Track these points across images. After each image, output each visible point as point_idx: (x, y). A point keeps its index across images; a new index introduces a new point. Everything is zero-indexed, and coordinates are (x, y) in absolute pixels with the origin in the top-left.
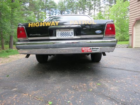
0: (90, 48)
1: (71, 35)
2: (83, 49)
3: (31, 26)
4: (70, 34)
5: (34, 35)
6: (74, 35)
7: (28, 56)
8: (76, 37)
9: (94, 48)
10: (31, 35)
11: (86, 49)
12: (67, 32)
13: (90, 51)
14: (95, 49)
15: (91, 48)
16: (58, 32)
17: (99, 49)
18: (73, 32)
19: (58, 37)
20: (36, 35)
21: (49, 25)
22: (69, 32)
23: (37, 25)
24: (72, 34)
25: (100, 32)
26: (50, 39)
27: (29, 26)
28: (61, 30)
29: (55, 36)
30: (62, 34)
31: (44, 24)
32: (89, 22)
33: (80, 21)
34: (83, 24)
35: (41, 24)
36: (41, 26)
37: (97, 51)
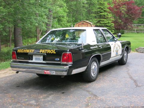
0: (49, 71)
2: (45, 71)
5: (20, 58)
7: (17, 72)
8: (44, 62)
9: (51, 71)
10: (19, 58)
11: (47, 72)
12: (39, 57)
13: (49, 73)
14: (52, 73)
16: (34, 57)
18: (42, 58)
19: (34, 61)
20: (22, 58)
23: (22, 51)
26: (29, 62)
27: (18, 52)
28: (36, 56)
29: (32, 60)
30: (36, 59)
31: (25, 51)
32: (52, 51)
33: (46, 50)
34: (48, 53)
35: (24, 51)
36: (24, 52)
37: (54, 74)
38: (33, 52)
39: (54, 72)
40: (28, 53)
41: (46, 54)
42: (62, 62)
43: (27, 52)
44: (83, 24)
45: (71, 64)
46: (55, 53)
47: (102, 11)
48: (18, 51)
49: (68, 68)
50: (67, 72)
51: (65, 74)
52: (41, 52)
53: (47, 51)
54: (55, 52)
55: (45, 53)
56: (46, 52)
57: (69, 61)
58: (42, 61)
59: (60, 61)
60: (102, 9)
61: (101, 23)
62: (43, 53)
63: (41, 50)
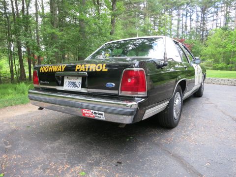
0: (92, 111)
2: (84, 111)
4: (78, 84)
6: (82, 87)
8: (84, 90)
9: (97, 112)
11: (88, 112)
12: (74, 81)
13: (92, 116)
14: (98, 115)
15: (93, 111)
16: (66, 81)
17: (104, 116)
18: (81, 81)
19: (65, 87)
21: (56, 70)
22: (76, 81)
23: (47, 70)
24: (80, 85)
25: (113, 85)
26: (57, 89)
27: (40, 71)
28: (69, 77)
29: (62, 85)
30: (70, 84)
31: (52, 69)
32: (99, 68)
33: (88, 66)
34: (90, 70)
35: (50, 68)
36: (49, 71)
37: (101, 118)
38: (63, 70)
39: (102, 114)
40: (55, 72)
41: (86, 73)
42: (121, 90)
45: (143, 98)
46: (106, 70)
48: (41, 69)
49: (136, 107)
50: (133, 116)
51: (128, 120)
52: (78, 70)
54: (106, 68)
55: (85, 71)
56: (87, 70)
57: (137, 90)
58: (79, 89)
59: (116, 88)
62: (82, 71)
63: (78, 65)
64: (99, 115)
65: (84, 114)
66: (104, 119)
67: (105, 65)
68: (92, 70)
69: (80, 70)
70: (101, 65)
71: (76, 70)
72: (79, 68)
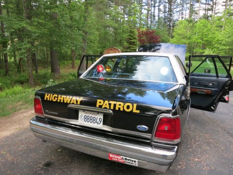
0: (122, 157)
1: (99, 122)
3: (47, 98)
4: (98, 120)
5: (51, 112)
6: (104, 124)
8: (107, 128)
9: (128, 158)
10: (47, 111)
11: (116, 157)
12: (93, 116)
13: (122, 161)
14: (129, 161)
15: (124, 157)
16: (81, 114)
17: (137, 163)
18: (102, 118)
19: (81, 121)
20: (53, 113)
21: (68, 102)
22: (96, 117)
23: (54, 99)
24: (101, 121)
25: (146, 129)
26: (70, 122)
27: (45, 99)
28: (85, 111)
29: (77, 118)
30: (86, 119)
31: (62, 99)
32: (128, 107)
33: (113, 103)
34: (117, 109)
35: (59, 98)
36: (59, 101)
37: (134, 165)
38: (79, 103)
39: (135, 161)
40: (67, 104)
41: (111, 111)
43: (65, 102)
44: (111, 50)
46: (138, 112)
47: (132, 38)
48: (46, 96)
52: (100, 106)
53: (115, 105)
54: (137, 109)
55: (110, 109)
56: (112, 108)
58: (101, 126)
60: (132, 36)
61: (131, 49)
62: (106, 108)
63: (99, 101)
64: (131, 162)
65: (111, 158)
66: (137, 165)
67: (135, 105)
68: (119, 108)
69: (103, 107)
70: (130, 105)
71: (98, 106)
72: (101, 104)
